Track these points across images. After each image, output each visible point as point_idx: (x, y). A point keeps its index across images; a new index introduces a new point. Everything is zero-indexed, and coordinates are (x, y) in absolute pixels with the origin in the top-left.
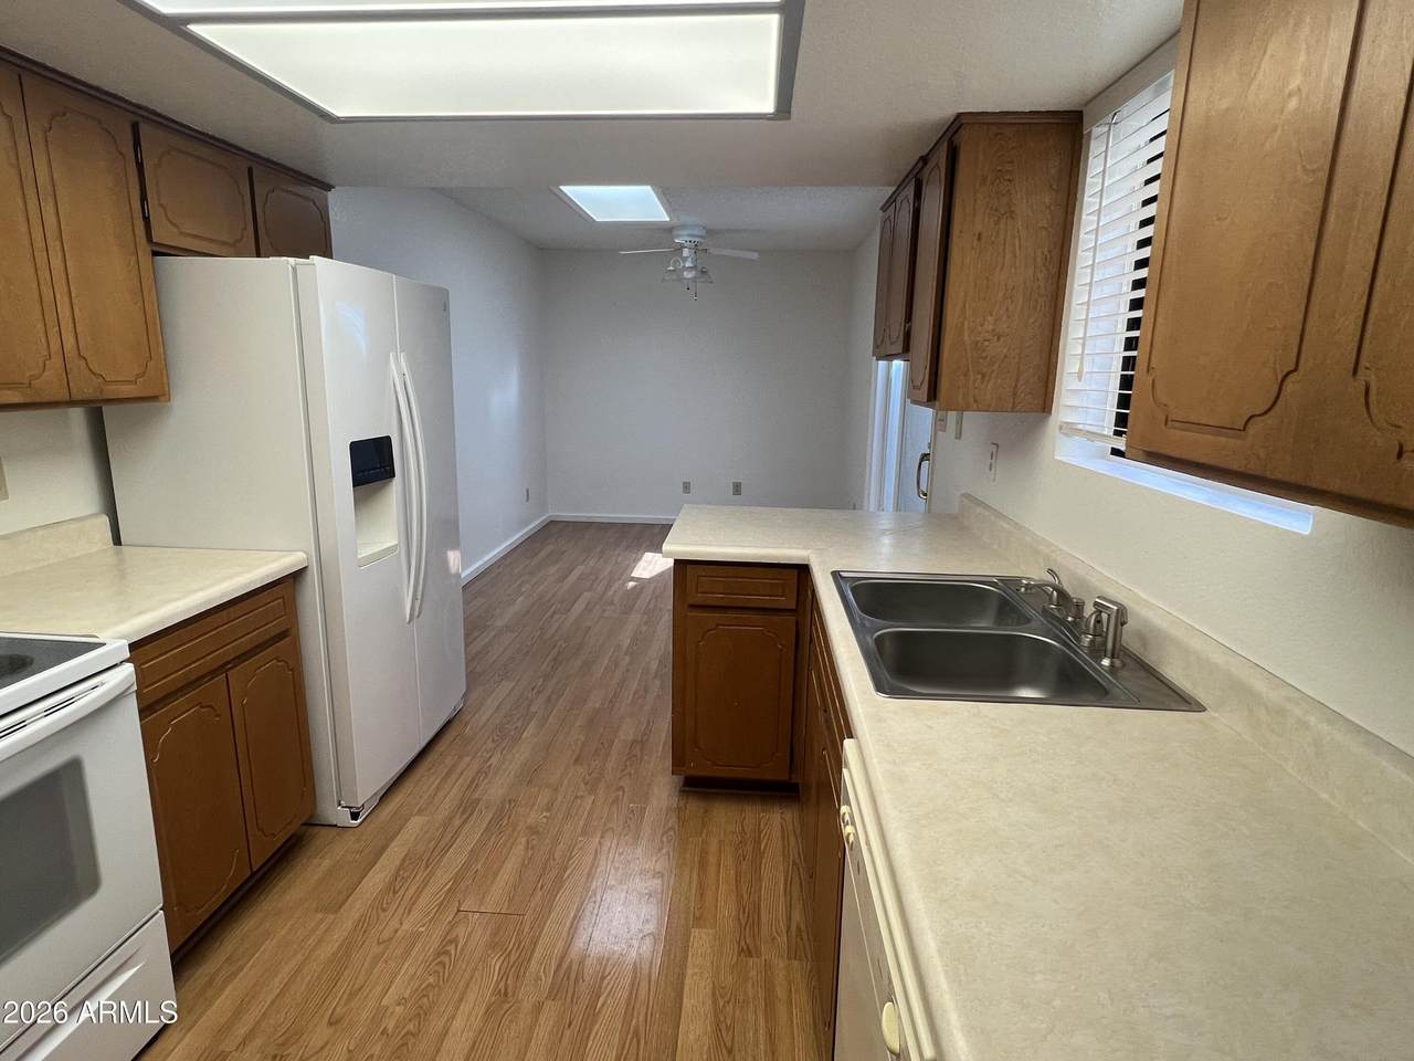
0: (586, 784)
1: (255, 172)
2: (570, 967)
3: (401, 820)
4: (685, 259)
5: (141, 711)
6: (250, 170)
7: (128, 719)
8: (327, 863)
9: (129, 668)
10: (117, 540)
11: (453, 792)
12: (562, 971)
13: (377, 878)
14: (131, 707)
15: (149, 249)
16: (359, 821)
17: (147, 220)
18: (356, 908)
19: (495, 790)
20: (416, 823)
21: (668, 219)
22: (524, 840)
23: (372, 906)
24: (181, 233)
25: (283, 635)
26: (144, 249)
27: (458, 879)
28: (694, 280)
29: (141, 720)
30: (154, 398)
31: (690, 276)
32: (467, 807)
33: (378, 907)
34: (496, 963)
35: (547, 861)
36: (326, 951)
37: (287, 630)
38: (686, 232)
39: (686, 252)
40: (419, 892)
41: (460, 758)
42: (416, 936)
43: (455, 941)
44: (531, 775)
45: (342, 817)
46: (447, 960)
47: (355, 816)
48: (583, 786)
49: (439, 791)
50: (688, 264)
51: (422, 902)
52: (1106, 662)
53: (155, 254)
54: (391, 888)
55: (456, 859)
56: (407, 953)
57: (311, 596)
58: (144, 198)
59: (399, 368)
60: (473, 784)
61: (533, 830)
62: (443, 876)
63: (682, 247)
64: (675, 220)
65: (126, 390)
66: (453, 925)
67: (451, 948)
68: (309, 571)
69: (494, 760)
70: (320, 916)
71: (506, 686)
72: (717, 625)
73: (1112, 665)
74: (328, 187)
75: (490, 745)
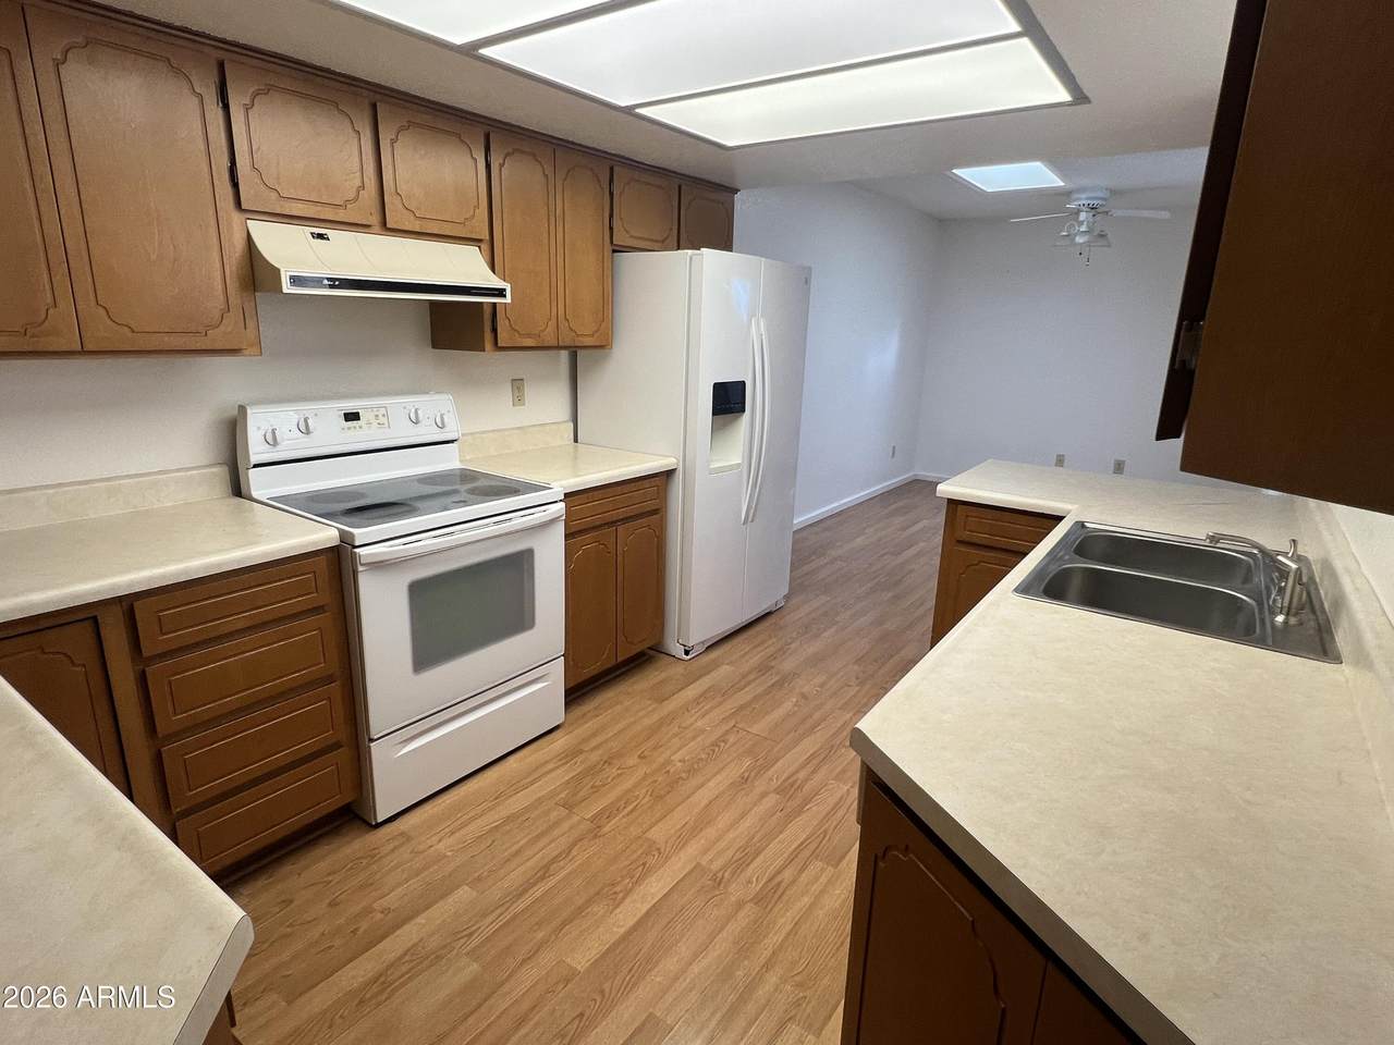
0: (857, 678)
1: (683, 187)
2: (796, 781)
3: (715, 665)
4: (1081, 223)
5: (567, 536)
6: (680, 187)
7: (558, 533)
8: (663, 675)
9: (562, 505)
10: (576, 441)
11: (755, 659)
12: (790, 781)
13: (691, 692)
14: (560, 529)
15: (611, 248)
16: (688, 657)
17: (611, 228)
18: (671, 705)
19: (788, 665)
20: (725, 669)
21: (1063, 184)
22: (794, 700)
23: (681, 708)
24: (632, 237)
25: (655, 512)
26: (608, 248)
27: (742, 708)
28: (1088, 244)
29: (566, 540)
30: (602, 347)
31: (1081, 241)
32: (764, 668)
33: (686, 708)
34: (747, 762)
35: (807, 717)
36: (647, 722)
37: (657, 510)
38: (1084, 196)
39: (1083, 216)
40: (712, 708)
41: (770, 637)
42: (703, 731)
43: (725, 742)
44: (816, 660)
45: (679, 652)
46: (717, 749)
47: (687, 653)
48: (854, 679)
49: (745, 655)
50: (1083, 228)
51: (712, 715)
52: (1280, 619)
53: (614, 251)
54: (697, 701)
55: (743, 697)
56: (694, 738)
57: (677, 487)
58: (611, 216)
59: (759, 330)
60: (773, 657)
61: (804, 696)
62: (730, 705)
63: (1078, 212)
64: (1072, 186)
65: (588, 341)
66: (727, 732)
67: (723, 744)
68: (677, 472)
69: (793, 646)
70: (649, 702)
71: (824, 598)
72: (980, 562)
73: (1286, 622)
74: (737, 191)
75: (794, 635)
